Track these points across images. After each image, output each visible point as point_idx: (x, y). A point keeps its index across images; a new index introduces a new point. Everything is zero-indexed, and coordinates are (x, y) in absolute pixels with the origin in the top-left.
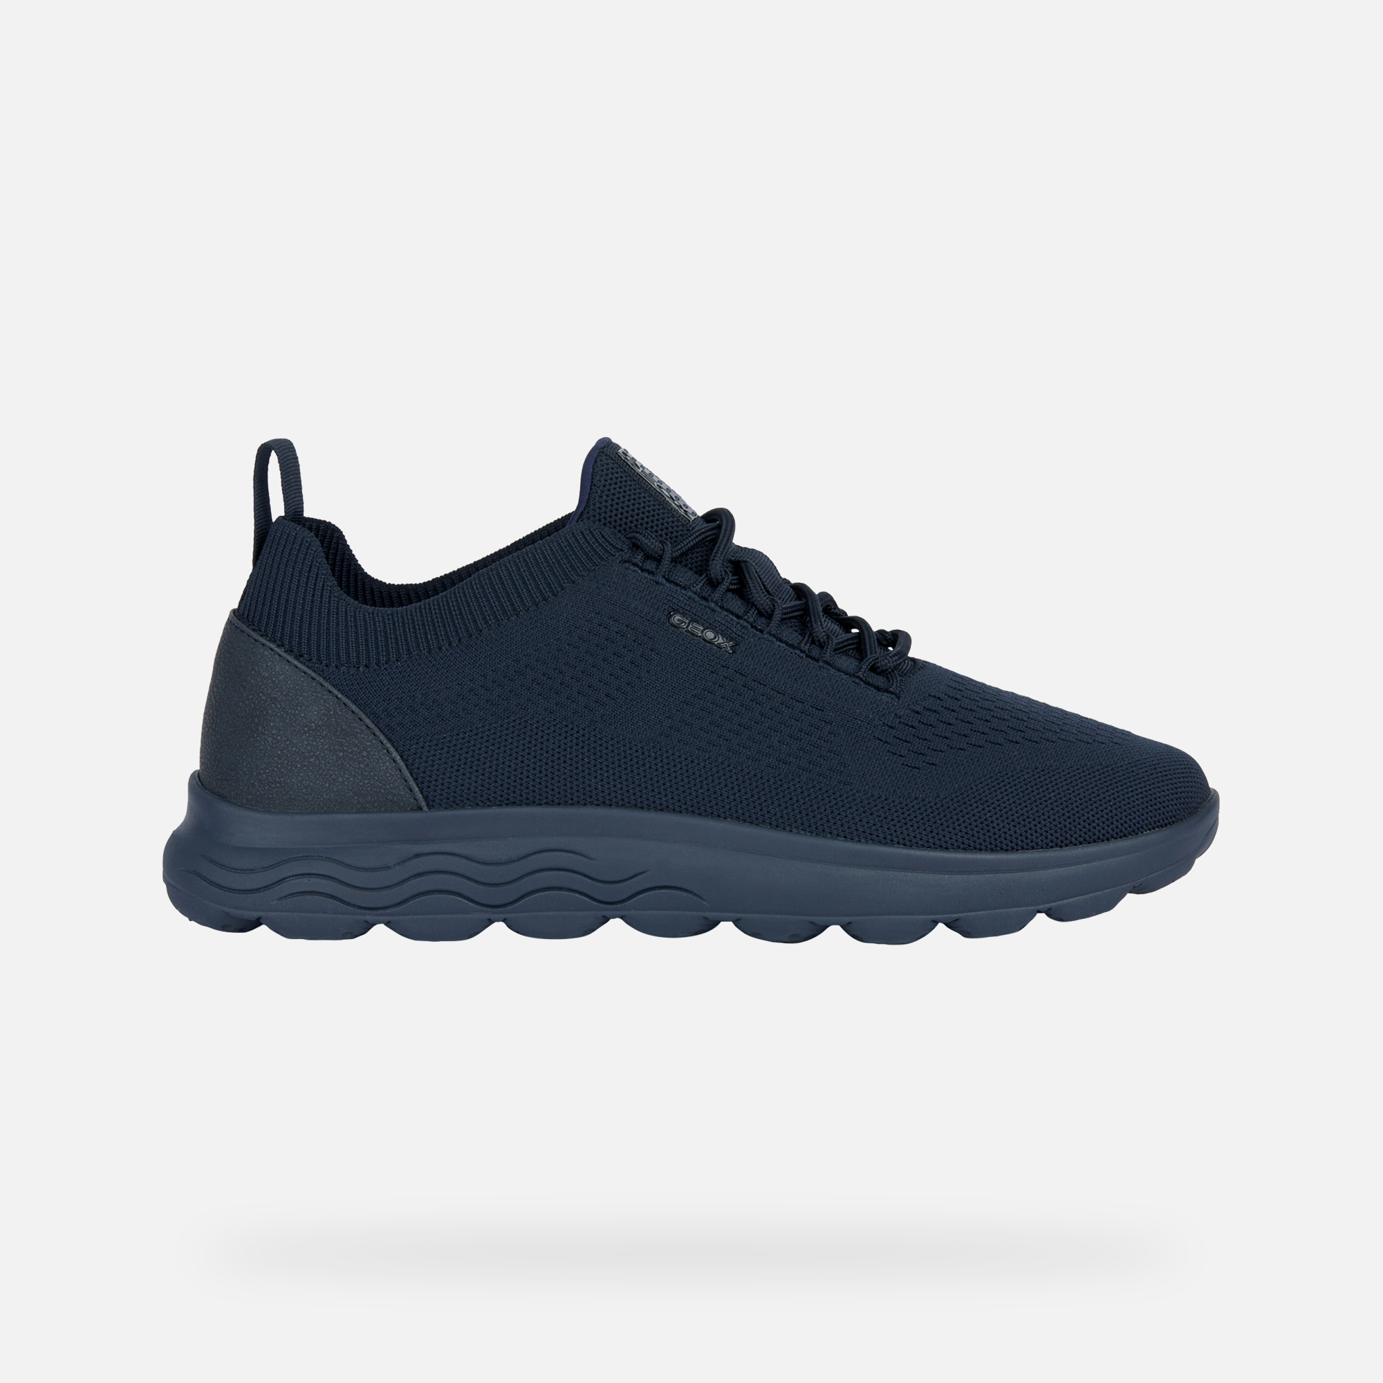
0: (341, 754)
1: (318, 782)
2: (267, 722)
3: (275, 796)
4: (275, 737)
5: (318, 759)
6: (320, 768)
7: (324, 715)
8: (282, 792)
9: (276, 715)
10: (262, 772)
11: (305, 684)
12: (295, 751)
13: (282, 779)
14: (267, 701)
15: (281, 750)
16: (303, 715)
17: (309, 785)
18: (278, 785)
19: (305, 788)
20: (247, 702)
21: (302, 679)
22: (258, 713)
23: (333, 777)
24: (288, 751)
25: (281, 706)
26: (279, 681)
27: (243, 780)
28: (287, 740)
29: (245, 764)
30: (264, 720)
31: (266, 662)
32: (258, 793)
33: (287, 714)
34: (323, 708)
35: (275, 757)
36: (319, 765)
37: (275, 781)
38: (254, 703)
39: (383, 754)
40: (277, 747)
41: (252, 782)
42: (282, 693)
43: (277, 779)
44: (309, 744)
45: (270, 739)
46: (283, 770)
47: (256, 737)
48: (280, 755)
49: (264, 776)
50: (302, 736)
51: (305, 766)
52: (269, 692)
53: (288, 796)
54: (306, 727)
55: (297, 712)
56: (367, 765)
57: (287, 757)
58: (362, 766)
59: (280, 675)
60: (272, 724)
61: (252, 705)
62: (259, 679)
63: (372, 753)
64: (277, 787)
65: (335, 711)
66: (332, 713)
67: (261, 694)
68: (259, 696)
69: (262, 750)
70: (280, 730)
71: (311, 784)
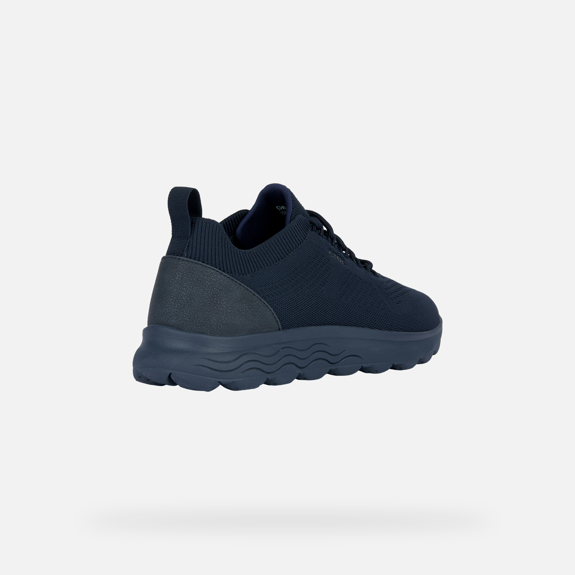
0: (253, 310)
1: (247, 322)
2: (221, 299)
3: (230, 329)
4: (226, 305)
5: (245, 312)
6: (247, 316)
7: (242, 294)
8: (233, 328)
9: (224, 296)
10: (223, 320)
11: (231, 283)
12: (236, 310)
13: (233, 322)
14: (218, 291)
15: (230, 310)
16: (234, 295)
17: (243, 324)
18: (231, 325)
19: (242, 325)
20: (209, 292)
21: (229, 281)
22: (216, 296)
23: (252, 319)
24: (233, 310)
25: (225, 292)
26: (221, 282)
27: (214, 325)
28: (232, 306)
29: (214, 317)
30: (219, 299)
31: (214, 275)
32: (222, 329)
33: (228, 295)
34: (240, 291)
35: (228, 313)
36: (246, 315)
37: (230, 323)
38: (212, 292)
39: (267, 308)
40: (228, 309)
41: (219, 325)
42: (223, 287)
43: (231, 322)
44: (240, 307)
45: (224, 306)
46: (233, 318)
47: (218, 306)
48: (230, 312)
49: (225, 321)
50: (237, 303)
51: (241, 316)
52: (218, 287)
53: (235, 329)
54: (237, 300)
55: (232, 294)
56: (262, 313)
57: (233, 313)
58: (261, 314)
59: (221, 280)
60: (223, 300)
61: (212, 293)
62: (212, 282)
63: (263, 308)
64: (230, 326)
65: (245, 292)
66: (244, 293)
67: (215, 288)
68: (214, 289)
69: (222, 311)
70: (227, 302)
71: (244, 323)
